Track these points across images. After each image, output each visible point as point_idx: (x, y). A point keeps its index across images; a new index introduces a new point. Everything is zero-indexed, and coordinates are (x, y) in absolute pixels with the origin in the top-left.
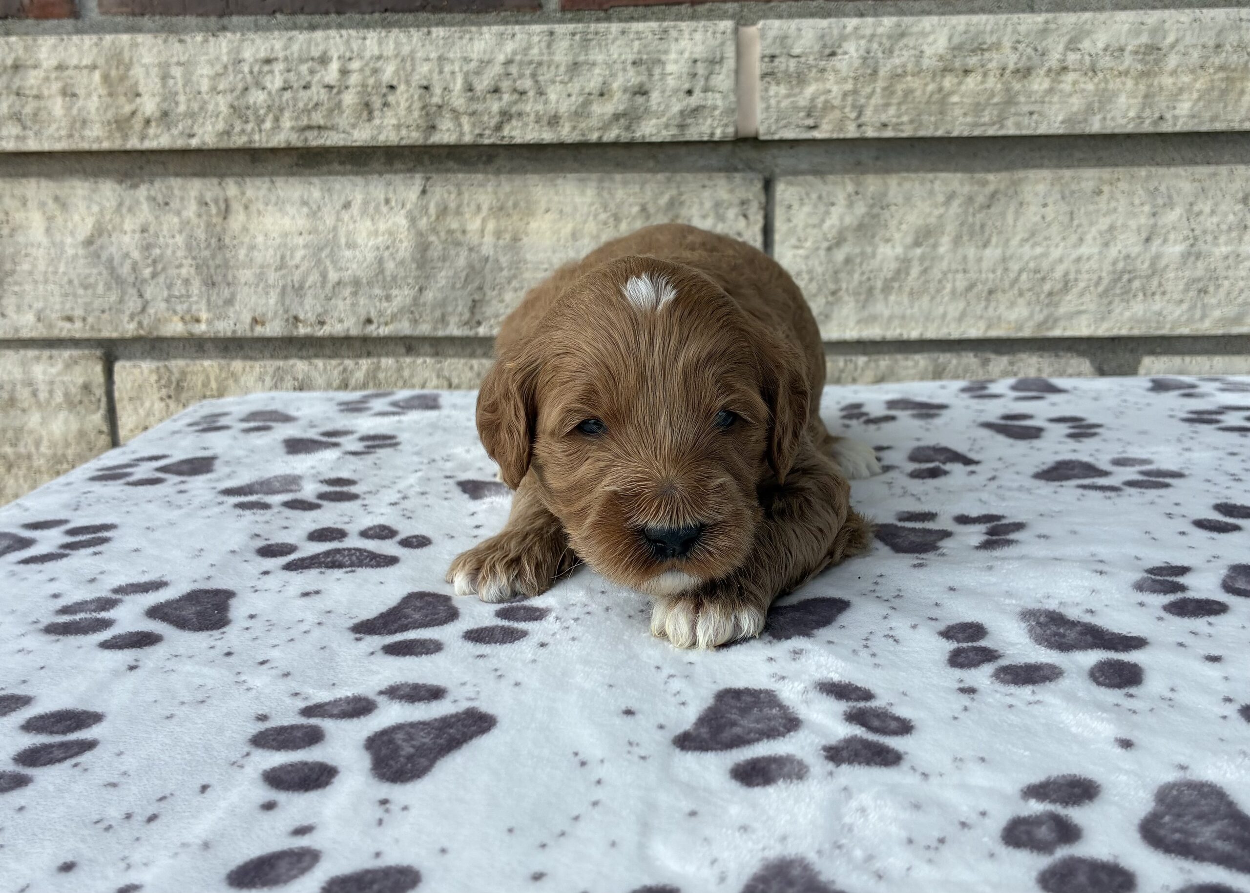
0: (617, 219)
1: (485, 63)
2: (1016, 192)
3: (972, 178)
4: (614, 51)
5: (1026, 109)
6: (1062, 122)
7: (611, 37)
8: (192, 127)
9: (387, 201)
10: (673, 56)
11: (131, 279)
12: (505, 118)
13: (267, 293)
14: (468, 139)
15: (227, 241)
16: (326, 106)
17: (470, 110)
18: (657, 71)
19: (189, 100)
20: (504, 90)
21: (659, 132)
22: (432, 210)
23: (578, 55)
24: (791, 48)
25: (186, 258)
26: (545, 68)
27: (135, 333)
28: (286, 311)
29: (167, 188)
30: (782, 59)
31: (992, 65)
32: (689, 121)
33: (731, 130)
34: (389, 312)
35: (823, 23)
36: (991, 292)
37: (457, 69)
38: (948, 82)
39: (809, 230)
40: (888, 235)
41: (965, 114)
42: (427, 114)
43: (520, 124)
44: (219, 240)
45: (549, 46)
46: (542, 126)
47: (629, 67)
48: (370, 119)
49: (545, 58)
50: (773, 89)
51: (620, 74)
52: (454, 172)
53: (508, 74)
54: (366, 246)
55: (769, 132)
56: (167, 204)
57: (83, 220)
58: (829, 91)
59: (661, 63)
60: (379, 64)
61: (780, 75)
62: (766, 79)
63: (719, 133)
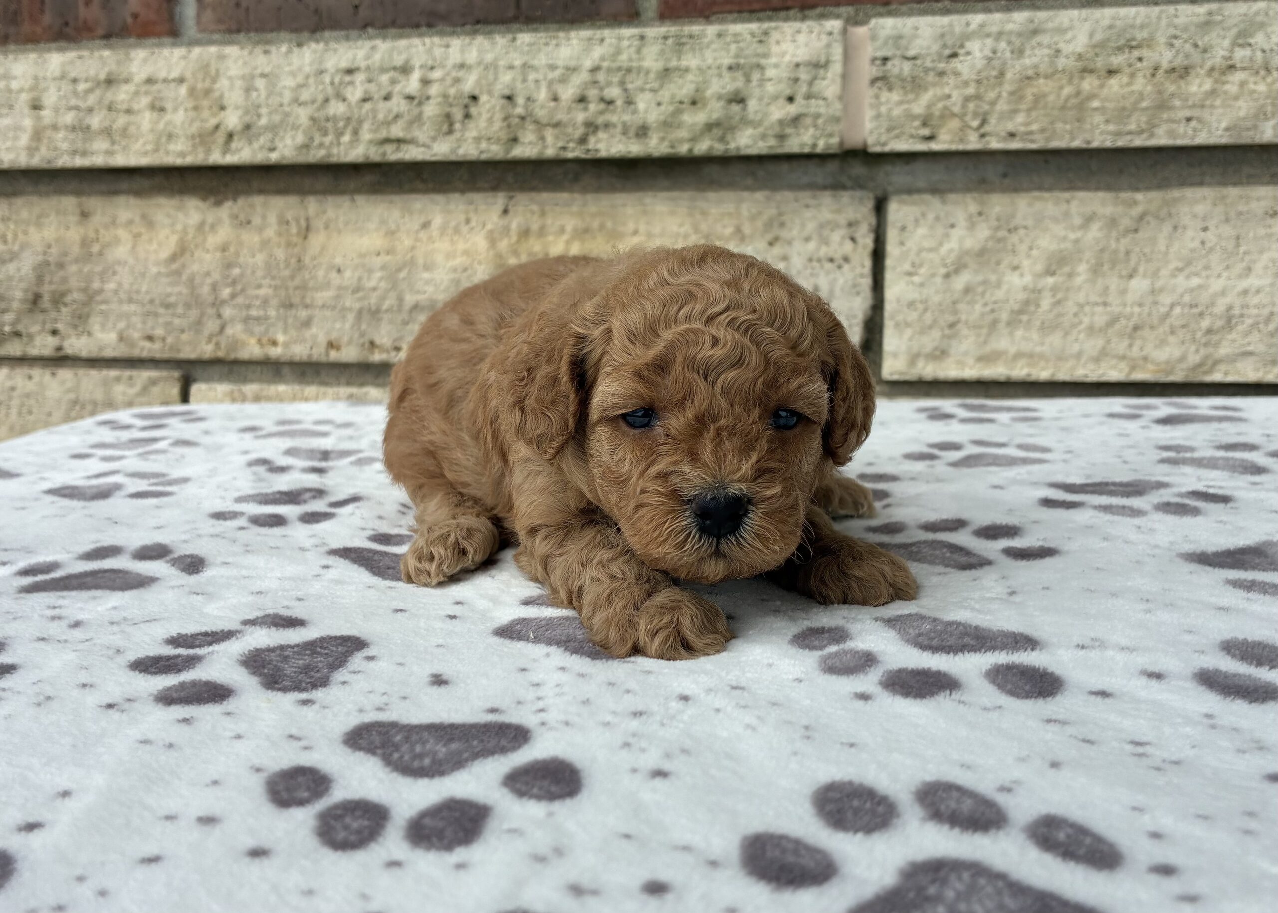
1: (572, 70)
2: (1170, 215)
3: (1118, 198)
4: (709, 57)
5: (1181, 114)
6: (1226, 130)
7: (706, 41)
8: (272, 141)
9: (468, 221)
10: (773, 60)
11: (210, 299)
12: (591, 129)
13: (344, 318)
14: (550, 152)
15: (307, 261)
16: (407, 118)
17: (554, 121)
18: (756, 76)
19: (270, 113)
20: (590, 99)
21: (755, 143)
22: (514, 231)
23: (668, 60)
24: (906, 49)
25: (264, 277)
26: (634, 75)
27: (213, 356)
28: (362, 335)
29: (250, 206)
30: (896, 62)
31: (1142, 64)
32: (789, 131)
33: (835, 140)
35: (945, 20)
36: (1136, 328)
37: (541, 77)
38: (1088, 84)
39: (924, 254)
40: (1016, 262)
41: (1107, 121)
42: (509, 126)
43: (606, 136)
44: (299, 261)
45: (639, 51)
46: (629, 138)
47: (725, 73)
48: (450, 132)
49: (634, 64)
50: (885, 95)
51: (715, 80)
52: (540, 190)
53: (595, 82)
54: (443, 267)
55: (878, 143)
56: (249, 222)
57: (167, 238)
58: (949, 97)
59: (760, 67)
60: (461, 74)
61: (893, 80)
62: (876, 85)
63: (822, 144)
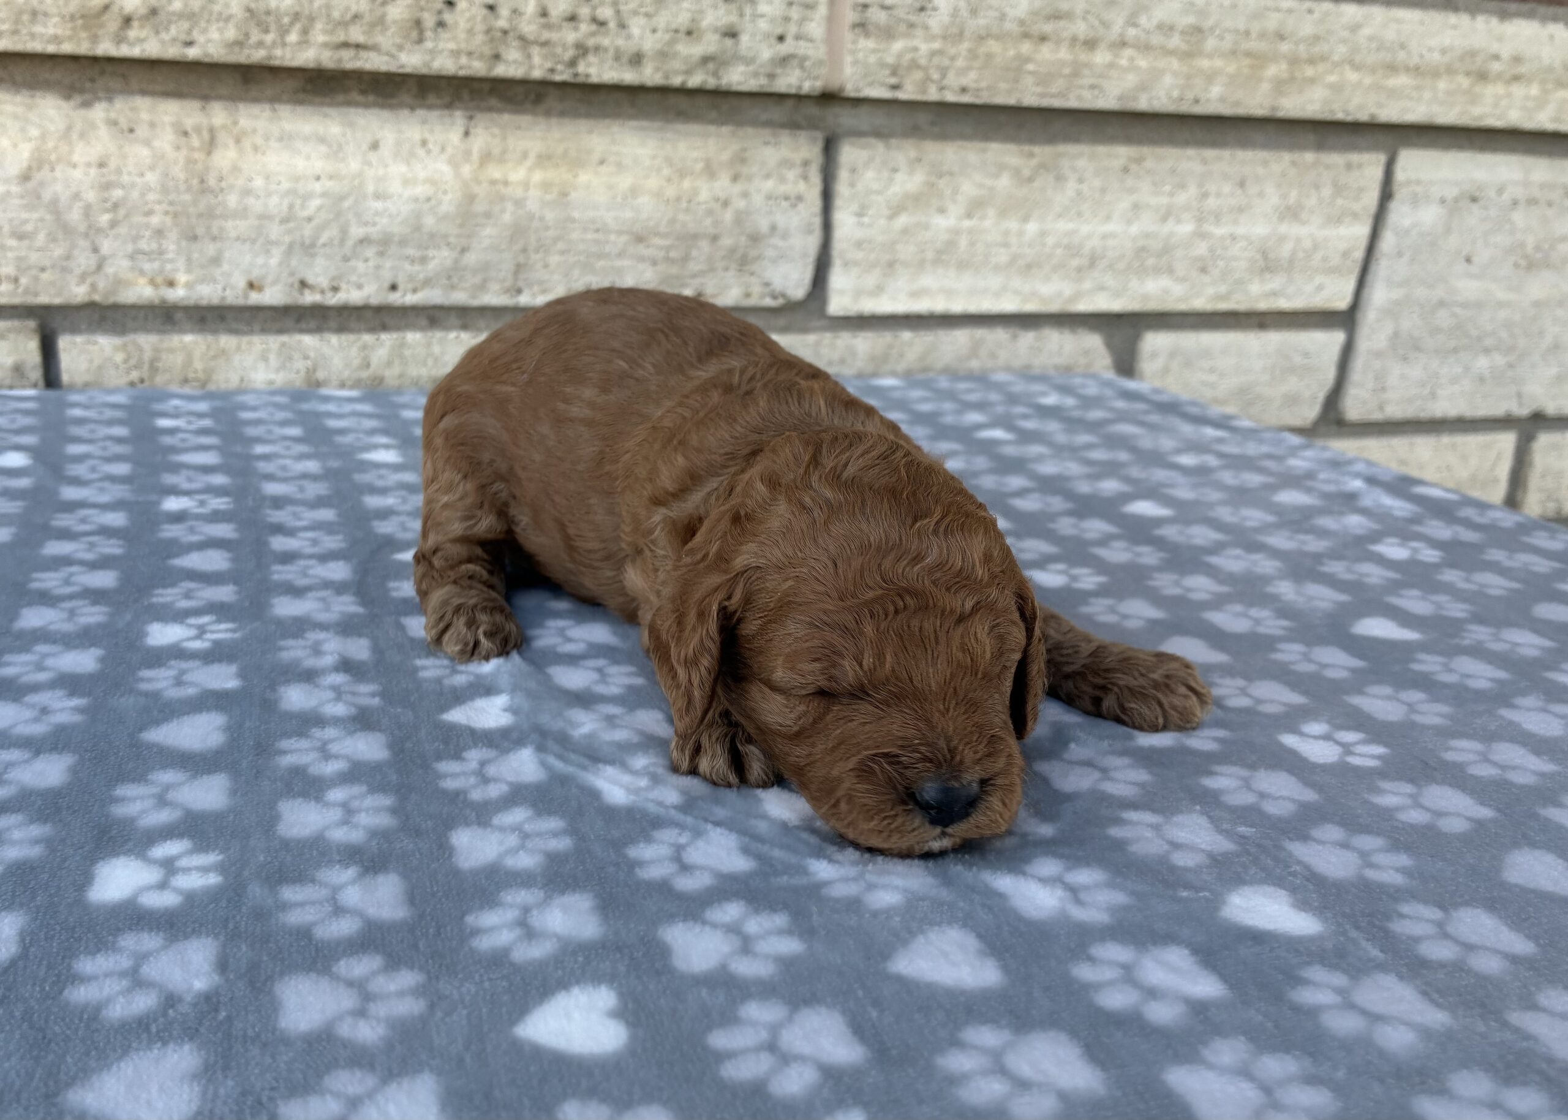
5: (1089, 81)
6: (1119, 98)
8: (190, 32)
9: (424, 143)
11: (82, 228)
12: (581, 52)
13: (268, 251)
14: (537, 73)
15: (212, 182)
16: (367, 20)
17: (542, 39)
18: (748, 11)
20: (581, 18)
21: (747, 79)
22: (475, 156)
25: (159, 202)
27: (86, 299)
28: (292, 274)
29: (132, 109)
30: (875, 10)
31: (1064, 34)
32: (778, 70)
33: (818, 83)
34: (421, 276)
38: (1026, 47)
39: (873, 196)
40: (943, 206)
41: (1038, 84)
42: (492, 40)
43: (597, 60)
44: (202, 181)
46: (622, 65)
47: (720, 4)
48: (421, 40)
50: (863, 42)
51: (710, 11)
52: (500, 111)
54: (400, 196)
55: (854, 88)
56: (131, 131)
57: (15, 146)
58: (917, 49)
61: (871, 28)
62: (856, 30)
63: (808, 87)
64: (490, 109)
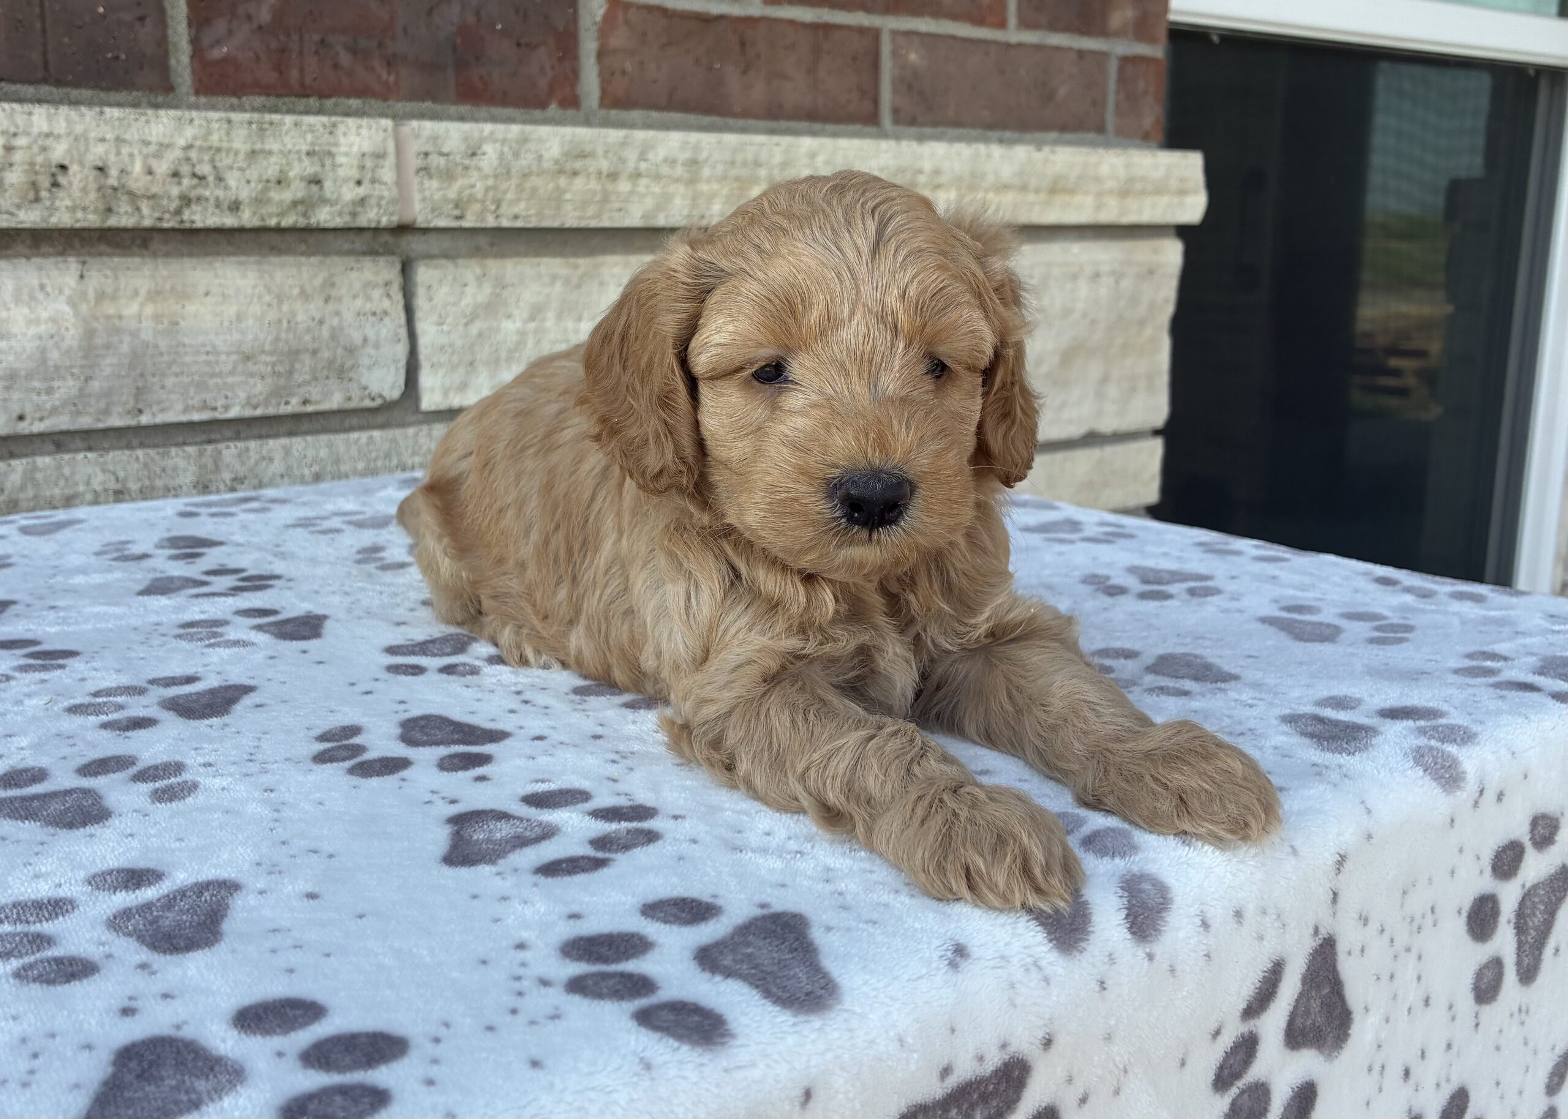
0: (280, 299)
1: (164, 146)
3: (567, 262)
4: (289, 142)
5: (617, 205)
6: (642, 218)
7: (284, 128)
9: (42, 287)
10: (343, 149)
12: (185, 202)
14: (147, 223)
17: (149, 194)
18: (328, 162)
20: (183, 174)
21: (333, 218)
22: (91, 296)
23: (254, 143)
24: (442, 147)
26: (224, 154)
30: (434, 156)
31: (591, 169)
32: (359, 209)
33: (394, 217)
34: (48, 405)
35: (467, 127)
37: (136, 152)
38: (563, 181)
39: (449, 308)
41: (575, 210)
42: (104, 196)
43: (199, 208)
45: (227, 133)
46: (222, 211)
47: (304, 157)
48: (38, 200)
49: (224, 145)
50: (428, 183)
51: (296, 164)
52: (110, 255)
53: (188, 159)
54: (24, 335)
55: (425, 220)
58: (473, 186)
59: (330, 154)
60: (49, 142)
61: (433, 171)
62: (421, 174)
63: (384, 221)
64: (101, 254)
